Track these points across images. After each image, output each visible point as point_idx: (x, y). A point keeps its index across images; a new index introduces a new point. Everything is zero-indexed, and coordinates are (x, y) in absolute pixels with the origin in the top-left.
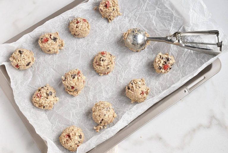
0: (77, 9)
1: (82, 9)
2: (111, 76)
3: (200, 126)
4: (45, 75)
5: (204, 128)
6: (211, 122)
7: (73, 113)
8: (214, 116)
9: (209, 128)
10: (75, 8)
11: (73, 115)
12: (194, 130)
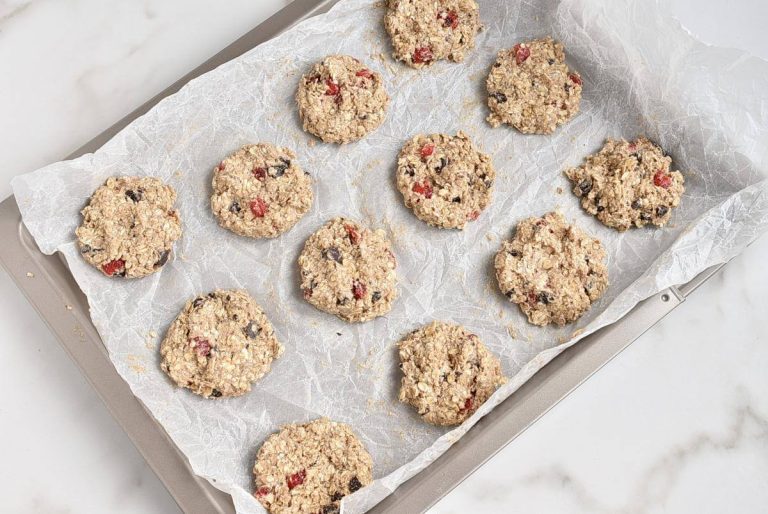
0: (292, 36)
1: (308, 34)
2: (428, 253)
3: (701, 442)
4: (205, 264)
5: (716, 446)
6: (738, 430)
7: (314, 386)
8: (748, 408)
9: (731, 447)
10: (286, 33)
11: (314, 392)
12: (681, 455)
